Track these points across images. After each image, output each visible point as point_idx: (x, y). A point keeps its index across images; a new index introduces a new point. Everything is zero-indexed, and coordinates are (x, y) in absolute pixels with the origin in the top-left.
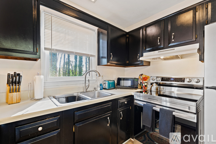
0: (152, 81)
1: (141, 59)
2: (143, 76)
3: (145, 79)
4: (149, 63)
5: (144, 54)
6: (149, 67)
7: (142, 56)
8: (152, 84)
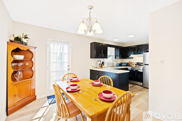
0: (133, 64)
1: (130, 57)
2: (131, 62)
3: (131, 63)
4: (132, 58)
5: (131, 55)
6: (132, 59)
7: (130, 56)
8: (133, 65)
